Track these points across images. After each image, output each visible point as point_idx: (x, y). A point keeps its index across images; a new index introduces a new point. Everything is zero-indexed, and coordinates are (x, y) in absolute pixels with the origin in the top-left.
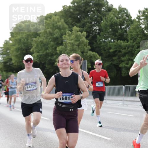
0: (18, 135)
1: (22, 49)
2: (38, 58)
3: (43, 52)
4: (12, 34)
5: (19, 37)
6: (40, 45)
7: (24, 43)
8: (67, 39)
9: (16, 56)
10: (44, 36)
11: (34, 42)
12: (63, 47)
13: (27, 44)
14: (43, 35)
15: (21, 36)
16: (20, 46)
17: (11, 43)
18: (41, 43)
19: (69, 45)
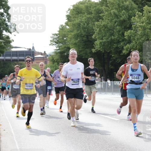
0: (81, 140)
1: (82, 36)
2: (101, 46)
3: (108, 39)
4: (68, 17)
5: (77, 21)
6: (104, 30)
7: (84, 28)
8: (137, 22)
9: (75, 44)
10: (109, 20)
11: (96, 26)
12: (132, 31)
13: (88, 29)
14: (107, 18)
15: (79, 20)
16: (79, 32)
17: (68, 29)
18: (105, 28)
19: (140, 28)
